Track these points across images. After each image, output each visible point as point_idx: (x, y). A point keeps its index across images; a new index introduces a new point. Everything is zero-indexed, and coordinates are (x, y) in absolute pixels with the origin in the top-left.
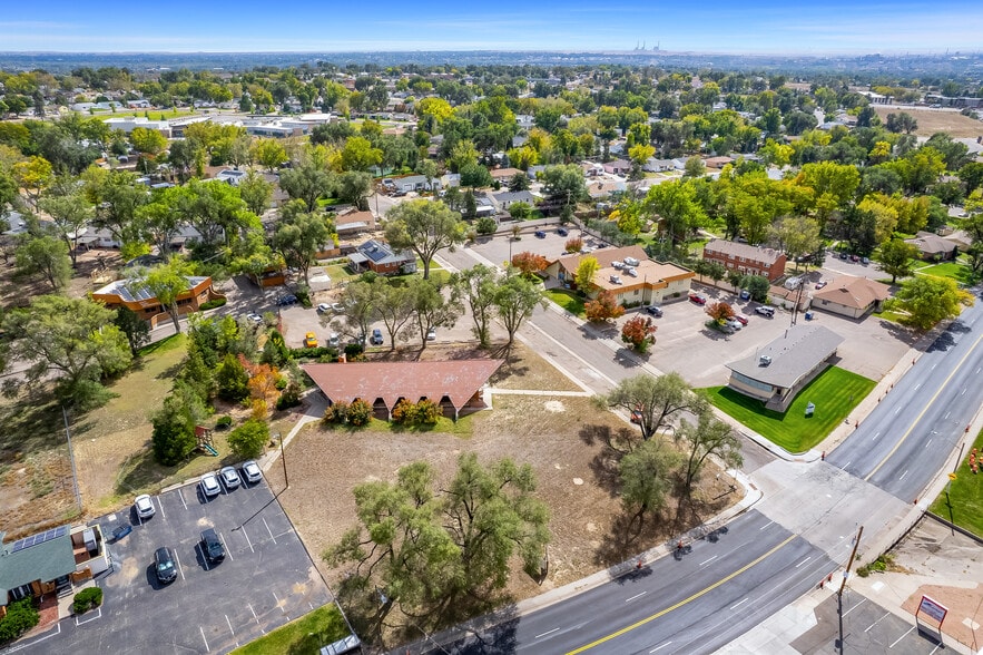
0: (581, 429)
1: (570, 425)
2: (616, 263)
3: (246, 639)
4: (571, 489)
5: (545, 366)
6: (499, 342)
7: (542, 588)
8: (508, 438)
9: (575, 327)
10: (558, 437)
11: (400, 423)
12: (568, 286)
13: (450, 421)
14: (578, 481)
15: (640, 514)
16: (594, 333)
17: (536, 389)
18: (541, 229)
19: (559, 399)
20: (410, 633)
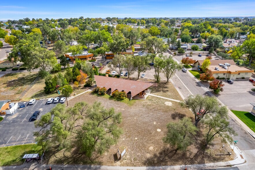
0: (173, 113)
1: (170, 110)
2: (220, 64)
3: (18, 144)
4: (154, 132)
5: (175, 91)
6: (164, 82)
7: (114, 164)
8: (144, 109)
9: (195, 82)
10: (162, 113)
11: (113, 97)
12: (199, 70)
13: (128, 100)
14: (159, 130)
15: (176, 150)
16: (201, 85)
17: (166, 97)
18: (201, 54)
19: (172, 101)
20: (60, 162)
